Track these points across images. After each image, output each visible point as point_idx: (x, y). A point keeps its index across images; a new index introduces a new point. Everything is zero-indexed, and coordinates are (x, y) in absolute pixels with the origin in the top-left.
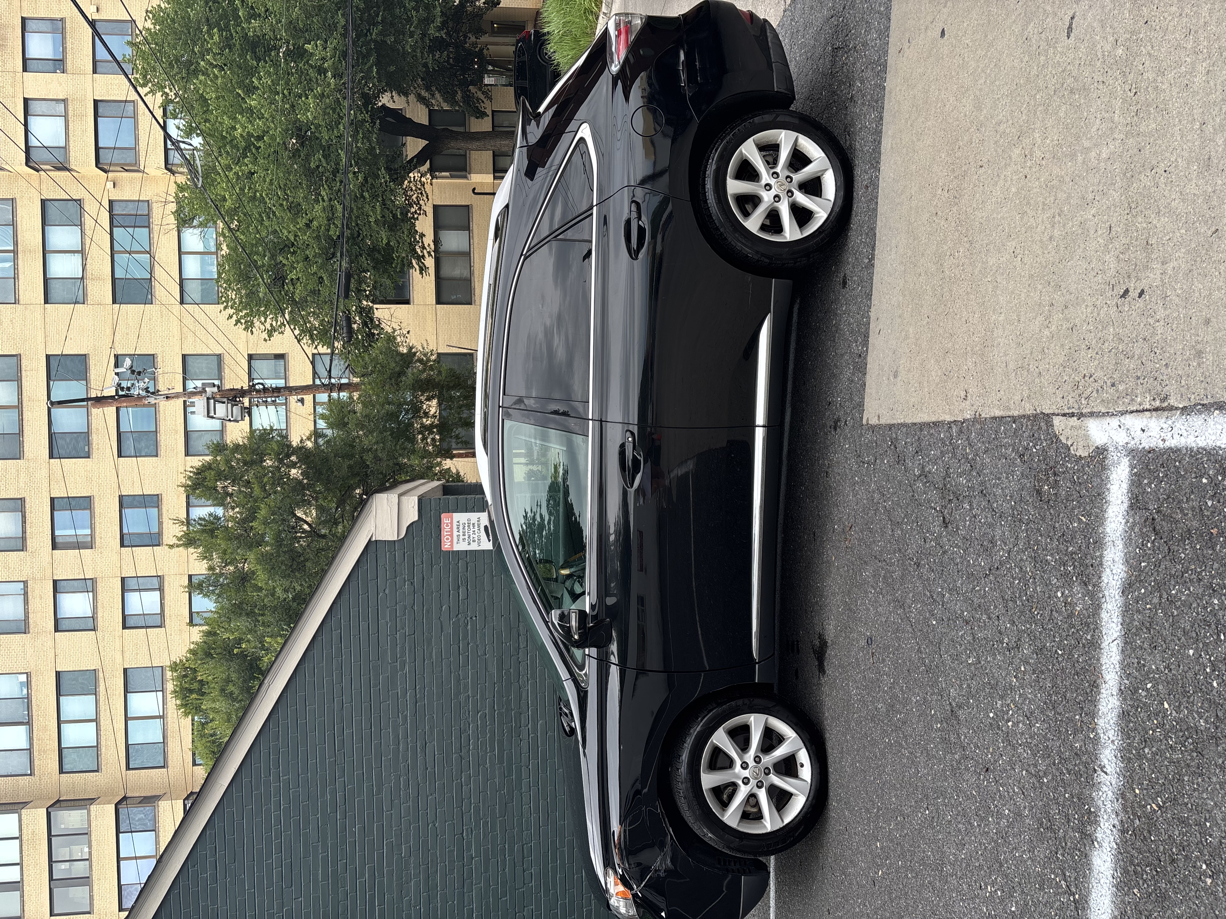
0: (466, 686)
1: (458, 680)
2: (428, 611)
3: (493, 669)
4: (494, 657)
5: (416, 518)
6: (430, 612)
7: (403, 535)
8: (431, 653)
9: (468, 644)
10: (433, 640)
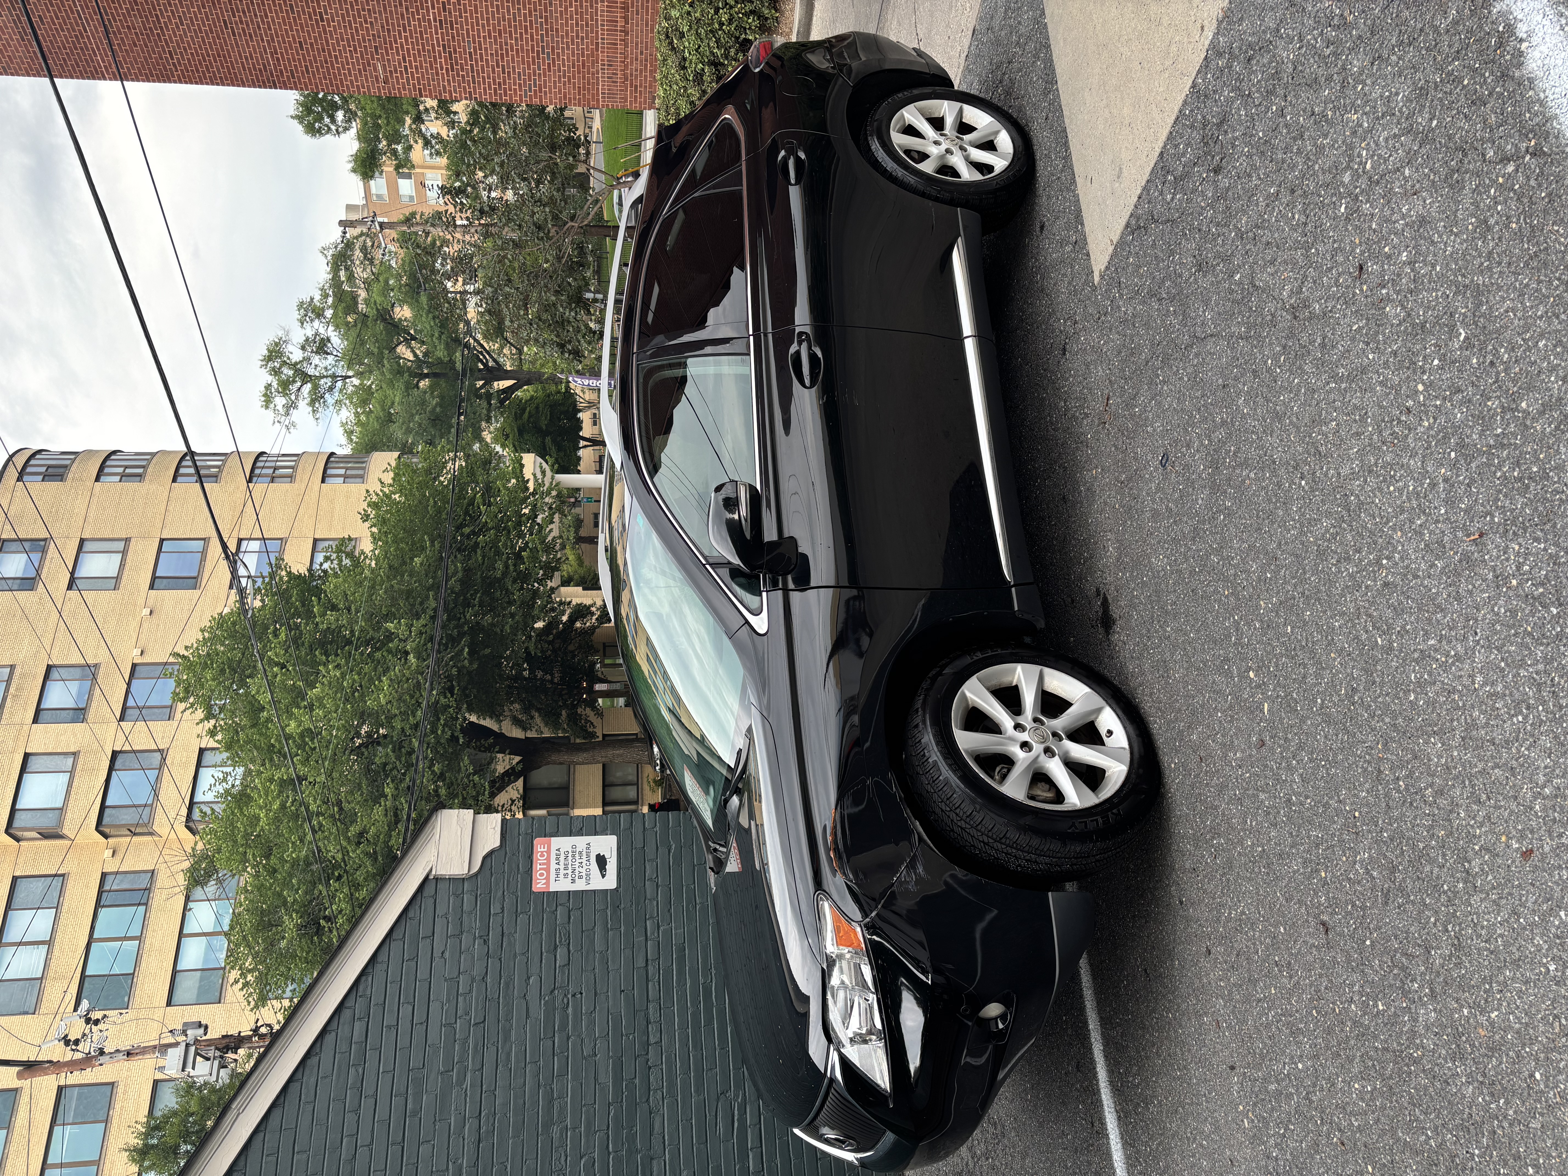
0: (563, 1109)
1: (550, 1101)
2: (507, 985)
3: (607, 1079)
4: (609, 1058)
5: (497, 843)
6: (511, 986)
7: (476, 868)
8: (509, 1054)
9: (568, 1038)
10: (513, 1033)
